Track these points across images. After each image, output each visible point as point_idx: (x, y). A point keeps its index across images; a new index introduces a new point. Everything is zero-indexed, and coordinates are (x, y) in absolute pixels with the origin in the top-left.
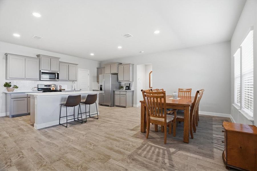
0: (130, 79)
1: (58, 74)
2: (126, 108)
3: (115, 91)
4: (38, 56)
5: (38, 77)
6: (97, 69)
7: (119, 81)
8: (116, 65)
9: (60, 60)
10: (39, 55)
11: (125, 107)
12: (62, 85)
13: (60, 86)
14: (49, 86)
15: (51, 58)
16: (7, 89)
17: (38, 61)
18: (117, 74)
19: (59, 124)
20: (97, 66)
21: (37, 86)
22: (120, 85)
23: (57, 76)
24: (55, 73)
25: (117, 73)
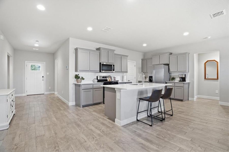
0: (186, 70)
1: (114, 66)
2: (182, 102)
3: (168, 82)
4: (98, 49)
5: (99, 70)
6: (141, 60)
7: (170, 72)
8: (167, 55)
9: (115, 52)
10: (100, 48)
11: (182, 100)
12: (115, 77)
13: (114, 77)
14: (106, 77)
15: (108, 51)
16: (77, 80)
17: (99, 54)
18: (168, 65)
19: (136, 120)
20: (141, 57)
21: (96, 78)
22: (170, 76)
23: (113, 68)
24: (112, 65)
25: (168, 63)
